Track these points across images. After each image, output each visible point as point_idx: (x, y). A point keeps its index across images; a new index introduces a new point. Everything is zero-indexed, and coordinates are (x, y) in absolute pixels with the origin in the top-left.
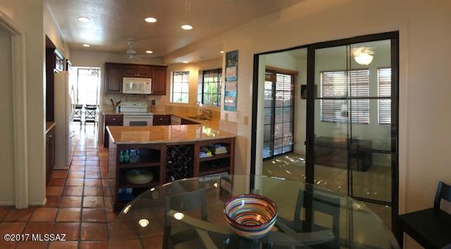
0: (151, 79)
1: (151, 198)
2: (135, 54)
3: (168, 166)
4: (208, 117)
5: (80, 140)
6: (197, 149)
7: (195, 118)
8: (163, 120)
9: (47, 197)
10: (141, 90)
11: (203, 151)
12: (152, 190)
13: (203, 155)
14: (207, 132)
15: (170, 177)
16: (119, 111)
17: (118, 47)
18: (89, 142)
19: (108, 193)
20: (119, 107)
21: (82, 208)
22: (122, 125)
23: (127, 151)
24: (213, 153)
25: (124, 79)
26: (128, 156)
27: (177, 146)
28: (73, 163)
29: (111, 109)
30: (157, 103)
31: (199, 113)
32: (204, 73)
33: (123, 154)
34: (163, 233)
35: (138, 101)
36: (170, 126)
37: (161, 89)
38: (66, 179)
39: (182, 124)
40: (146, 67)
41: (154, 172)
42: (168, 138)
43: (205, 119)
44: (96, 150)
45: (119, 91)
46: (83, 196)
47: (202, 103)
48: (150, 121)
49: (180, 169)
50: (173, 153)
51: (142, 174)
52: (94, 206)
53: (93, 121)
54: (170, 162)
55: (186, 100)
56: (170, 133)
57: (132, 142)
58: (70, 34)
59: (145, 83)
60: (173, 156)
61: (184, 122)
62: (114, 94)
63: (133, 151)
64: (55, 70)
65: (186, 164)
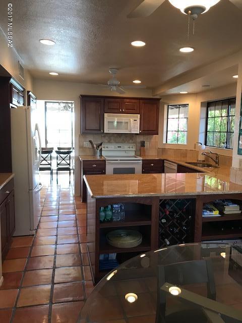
0: (139, 115)
1: (140, 266)
2: (119, 86)
3: (161, 226)
4: (213, 163)
5: (50, 195)
6: (199, 205)
7: (195, 164)
8: (155, 166)
9: (4, 275)
10: (127, 129)
11: (207, 209)
12: (143, 256)
13: (207, 214)
14: (211, 183)
15: (164, 240)
16: (101, 155)
17: (97, 76)
18: (63, 195)
19: (87, 260)
20: (101, 150)
21: (53, 283)
22: (105, 173)
23: (110, 206)
24: (221, 213)
25: (106, 115)
26: (109, 213)
27: (173, 200)
28: (42, 225)
29: (90, 153)
30: (147, 144)
31: (201, 158)
32: (208, 105)
33: (105, 211)
34: (155, 313)
35: (123, 142)
36: (163, 174)
37: (152, 127)
38: (32, 248)
39: (178, 172)
40: (133, 101)
41: (144, 233)
42: (161, 190)
43: (209, 166)
44: (72, 206)
45: (100, 130)
46: (54, 268)
47: (206, 144)
48: (139, 167)
49: (176, 231)
50: (168, 209)
51: (128, 235)
52: (70, 280)
53: (68, 169)
54: (164, 221)
55: (183, 141)
56: (163, 183)
57: (117, 195)
58: (31, 59)
59: (132, 120)
60: (168, 213)
61: (181, 169)
62: (93, 134)
63: (117, 206)
64: (11, 105)
65: (184, 223)
